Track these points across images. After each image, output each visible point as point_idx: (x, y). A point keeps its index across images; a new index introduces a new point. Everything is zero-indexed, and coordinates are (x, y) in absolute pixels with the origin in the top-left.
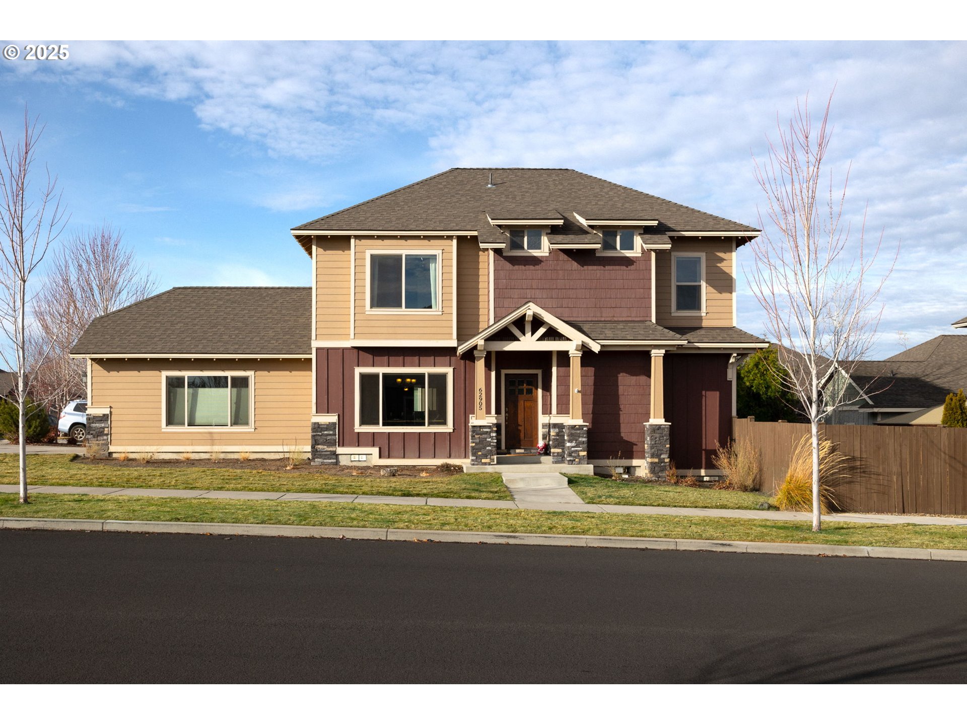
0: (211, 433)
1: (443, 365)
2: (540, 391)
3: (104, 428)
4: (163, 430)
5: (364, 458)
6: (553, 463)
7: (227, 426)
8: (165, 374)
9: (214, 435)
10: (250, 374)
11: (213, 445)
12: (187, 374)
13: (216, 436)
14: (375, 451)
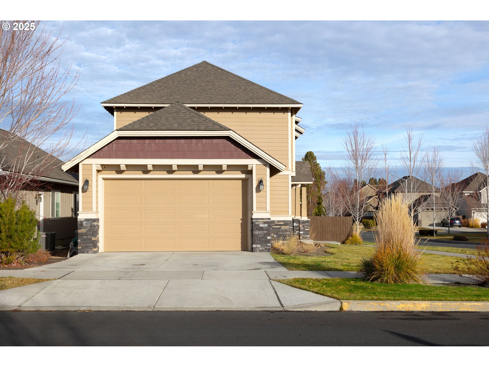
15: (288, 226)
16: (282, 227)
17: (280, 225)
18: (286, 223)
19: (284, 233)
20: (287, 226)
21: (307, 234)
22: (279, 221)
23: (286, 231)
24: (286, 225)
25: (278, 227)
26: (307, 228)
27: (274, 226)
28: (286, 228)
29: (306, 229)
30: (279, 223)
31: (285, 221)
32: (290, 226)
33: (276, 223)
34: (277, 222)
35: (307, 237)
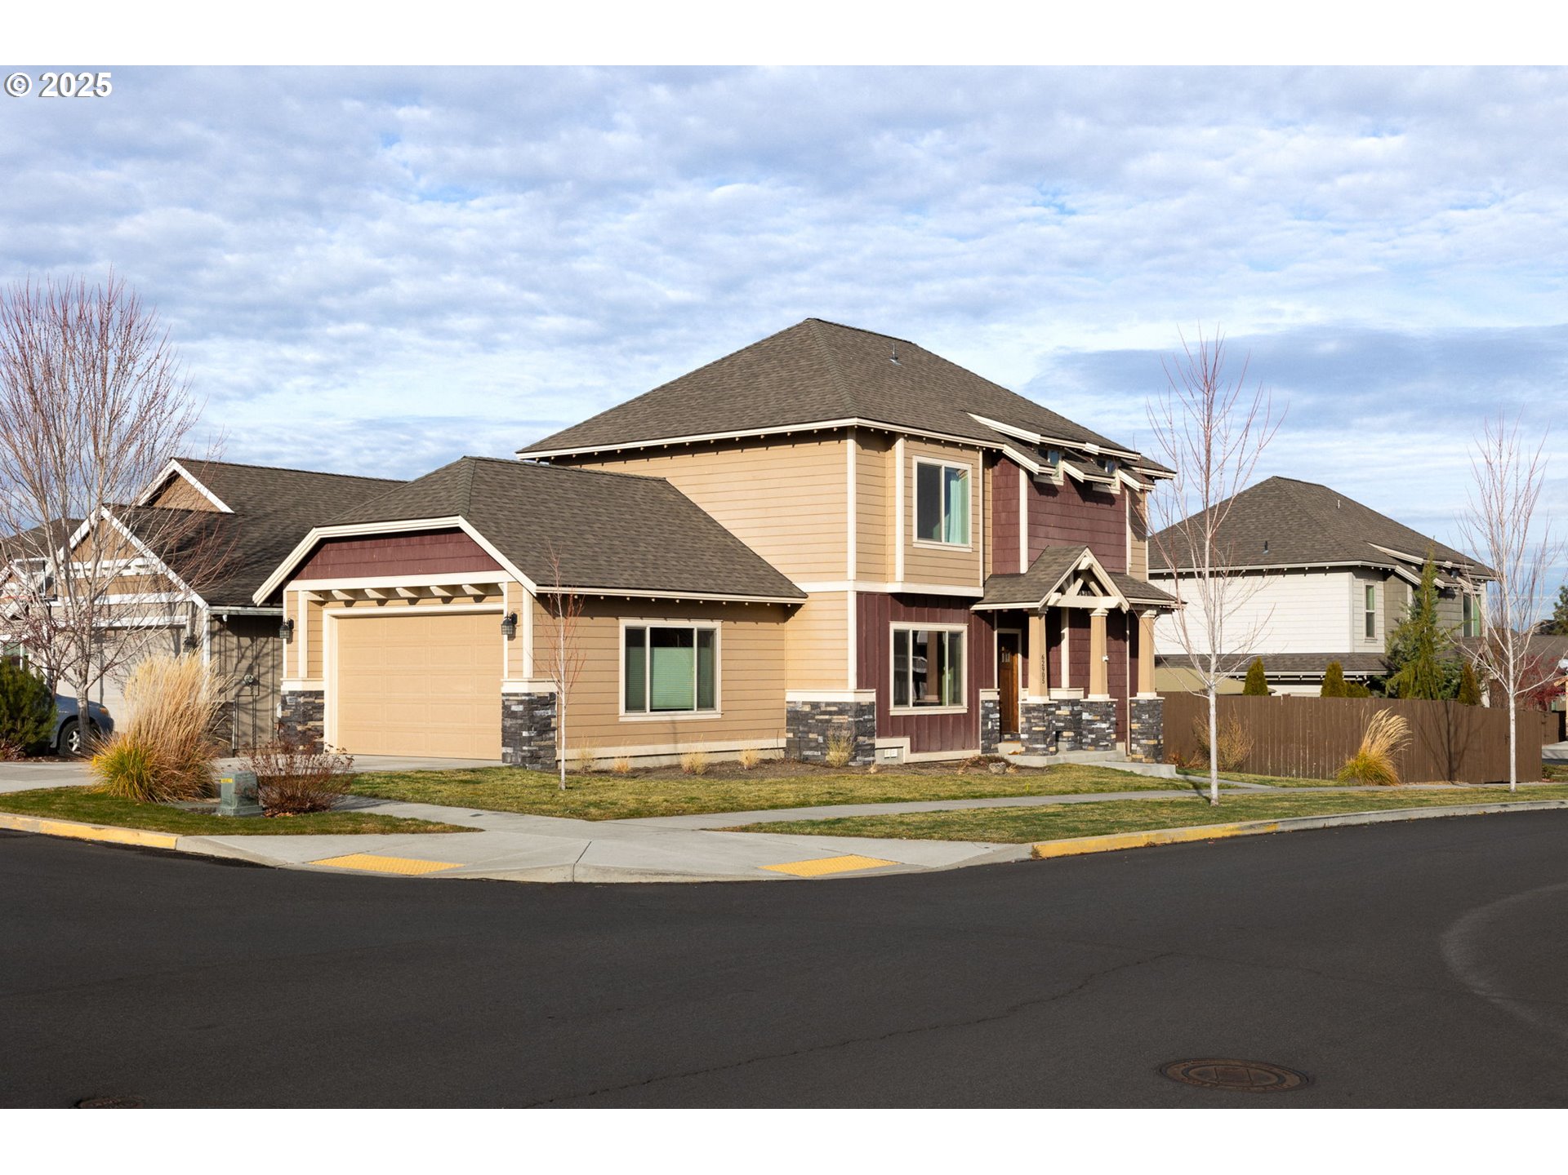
0: (673, 722)
1: (959, 621)
2: (1020, 656)
3: (549, 717)
4: (621, 720)
5: (894, 753)
6: (1068, 750)
7: (692, 709)
8: (625, 623)
9: (677, 725)
10: (715, 625)
11: (676, 742)
12: (649, 623)
13: (680, 728)
14: (905, 742)
15: (846, 717)
16: (835, 717)
17: (830, 713)
18: (842, 709)
19: (837, 733)
20: (844, 717)
21: (1036, 741)
22: (828, 704)
23: (840, 727)
24: (841, 714)
25: (827, 717)
26: (1037, 726)
27: (818, 714)
28: (842, 721)
29: (1034, 729)
30: (829, 709)
31: (840, 703)
32: (849, 717)
33: (823, 709)
34: (824, 705)
35: (1036, 750)
